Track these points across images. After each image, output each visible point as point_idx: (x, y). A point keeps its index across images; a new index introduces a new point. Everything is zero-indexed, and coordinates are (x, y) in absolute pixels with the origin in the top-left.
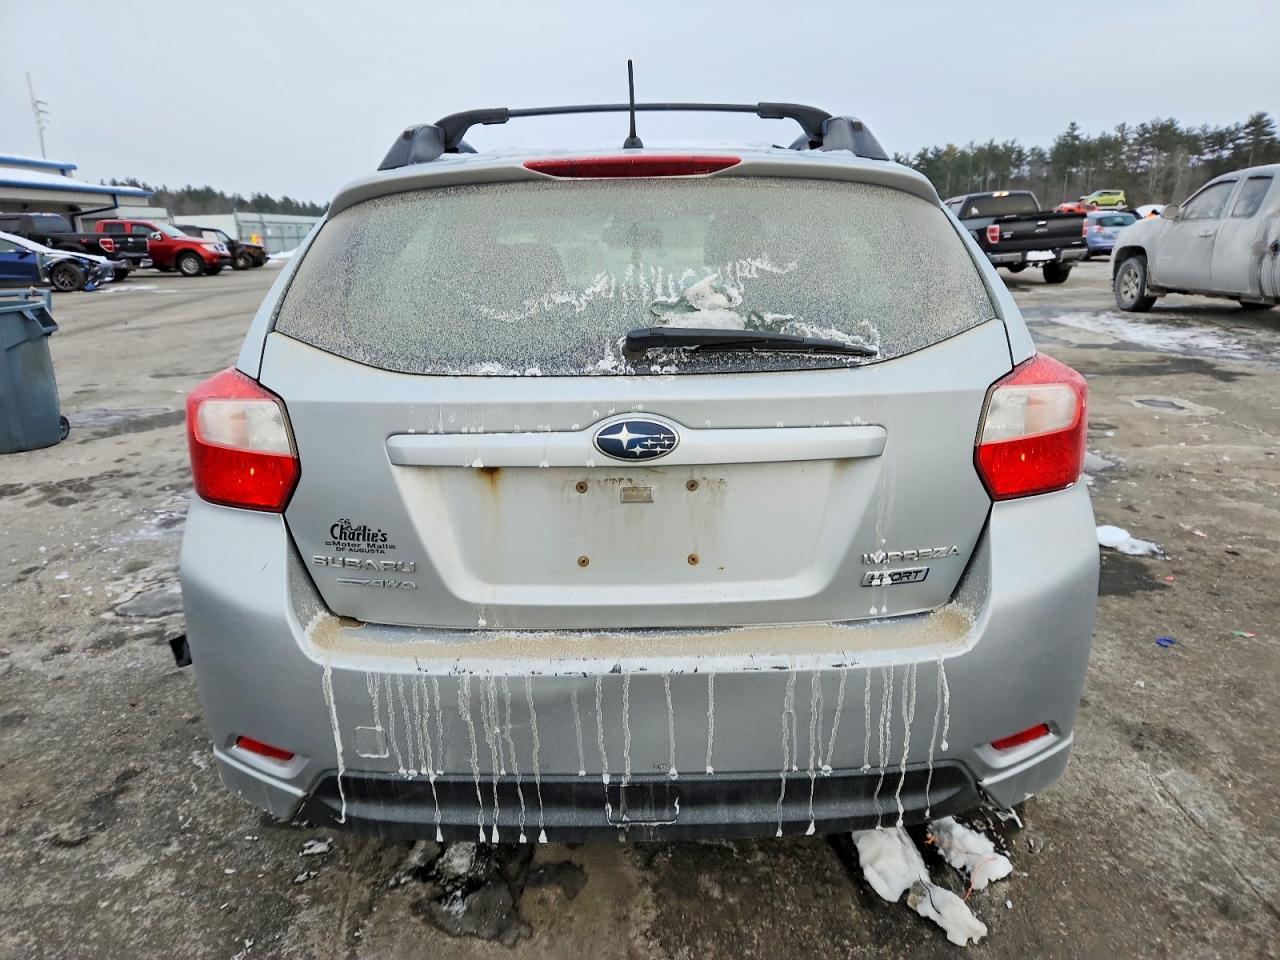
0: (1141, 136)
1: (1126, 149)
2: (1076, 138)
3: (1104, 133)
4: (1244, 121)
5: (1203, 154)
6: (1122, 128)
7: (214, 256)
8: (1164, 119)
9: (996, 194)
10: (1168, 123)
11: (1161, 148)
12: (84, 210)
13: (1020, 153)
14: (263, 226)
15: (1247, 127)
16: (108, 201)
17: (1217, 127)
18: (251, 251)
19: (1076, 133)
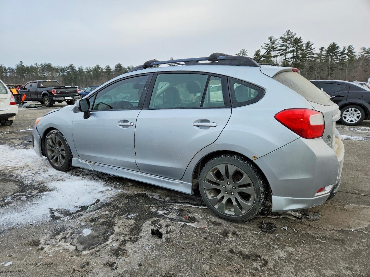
0: (42, 67)
1: (39, 70)
2: (23, 66)
3: (31, 65)
4: (68, 66)
5: (60, 73)
6: (36, 64)
8: (47, 63)
9: (47, 81)
10: (49, 64)
11: (49, 71)
13: (5, 68)
15: (69, 67)
17: (62, 66)
19: (23, 64)
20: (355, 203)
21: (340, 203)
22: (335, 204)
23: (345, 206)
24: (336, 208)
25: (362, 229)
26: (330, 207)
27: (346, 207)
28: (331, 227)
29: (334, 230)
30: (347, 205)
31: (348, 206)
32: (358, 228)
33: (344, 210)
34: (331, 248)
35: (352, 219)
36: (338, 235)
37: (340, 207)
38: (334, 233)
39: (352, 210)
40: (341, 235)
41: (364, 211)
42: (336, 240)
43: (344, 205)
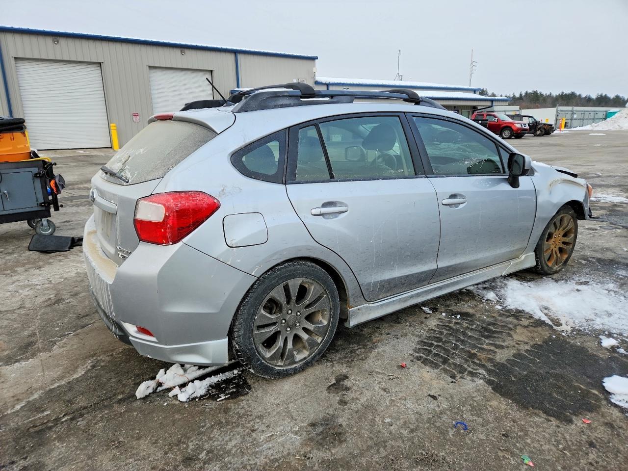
7: (519, 129)
12: (479, 108)
14: (573, 113)
16: (489, 104)
18: (546, 127)
20: (77, 380)
21: (102, 367)
22: (108, 359)
23: (91, 364)
24: (104, 353)
25: (61, 340)
26: (112, 351)
27: (89, 363)
28: (96, 325)
29: (93, 323)
30: (89, 367)
31: (87, 367)
32: (65, 339)
33: (90, 356)
34: (88, 308)
35: (75, 347)
36: (86, 320)
37: (99, 359)
38: (92, 320)
39: (79, 362)
40: (83, 322)
41: (58, 372)
42: (87, 315)
43: (93, 367)
